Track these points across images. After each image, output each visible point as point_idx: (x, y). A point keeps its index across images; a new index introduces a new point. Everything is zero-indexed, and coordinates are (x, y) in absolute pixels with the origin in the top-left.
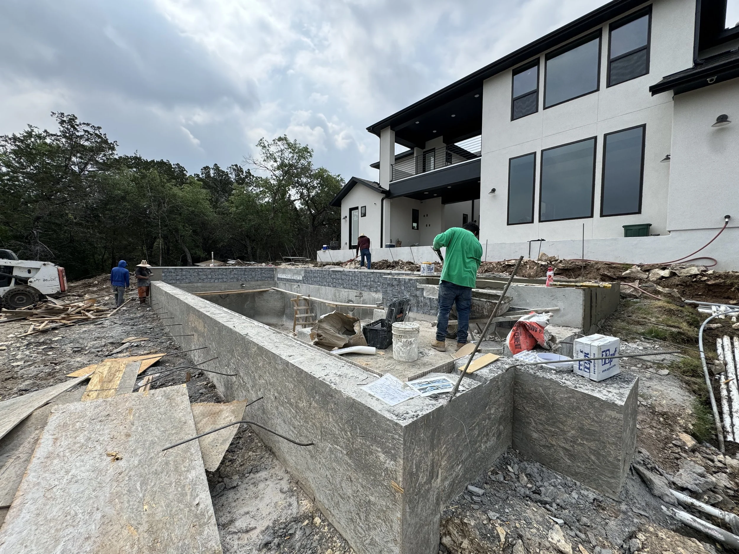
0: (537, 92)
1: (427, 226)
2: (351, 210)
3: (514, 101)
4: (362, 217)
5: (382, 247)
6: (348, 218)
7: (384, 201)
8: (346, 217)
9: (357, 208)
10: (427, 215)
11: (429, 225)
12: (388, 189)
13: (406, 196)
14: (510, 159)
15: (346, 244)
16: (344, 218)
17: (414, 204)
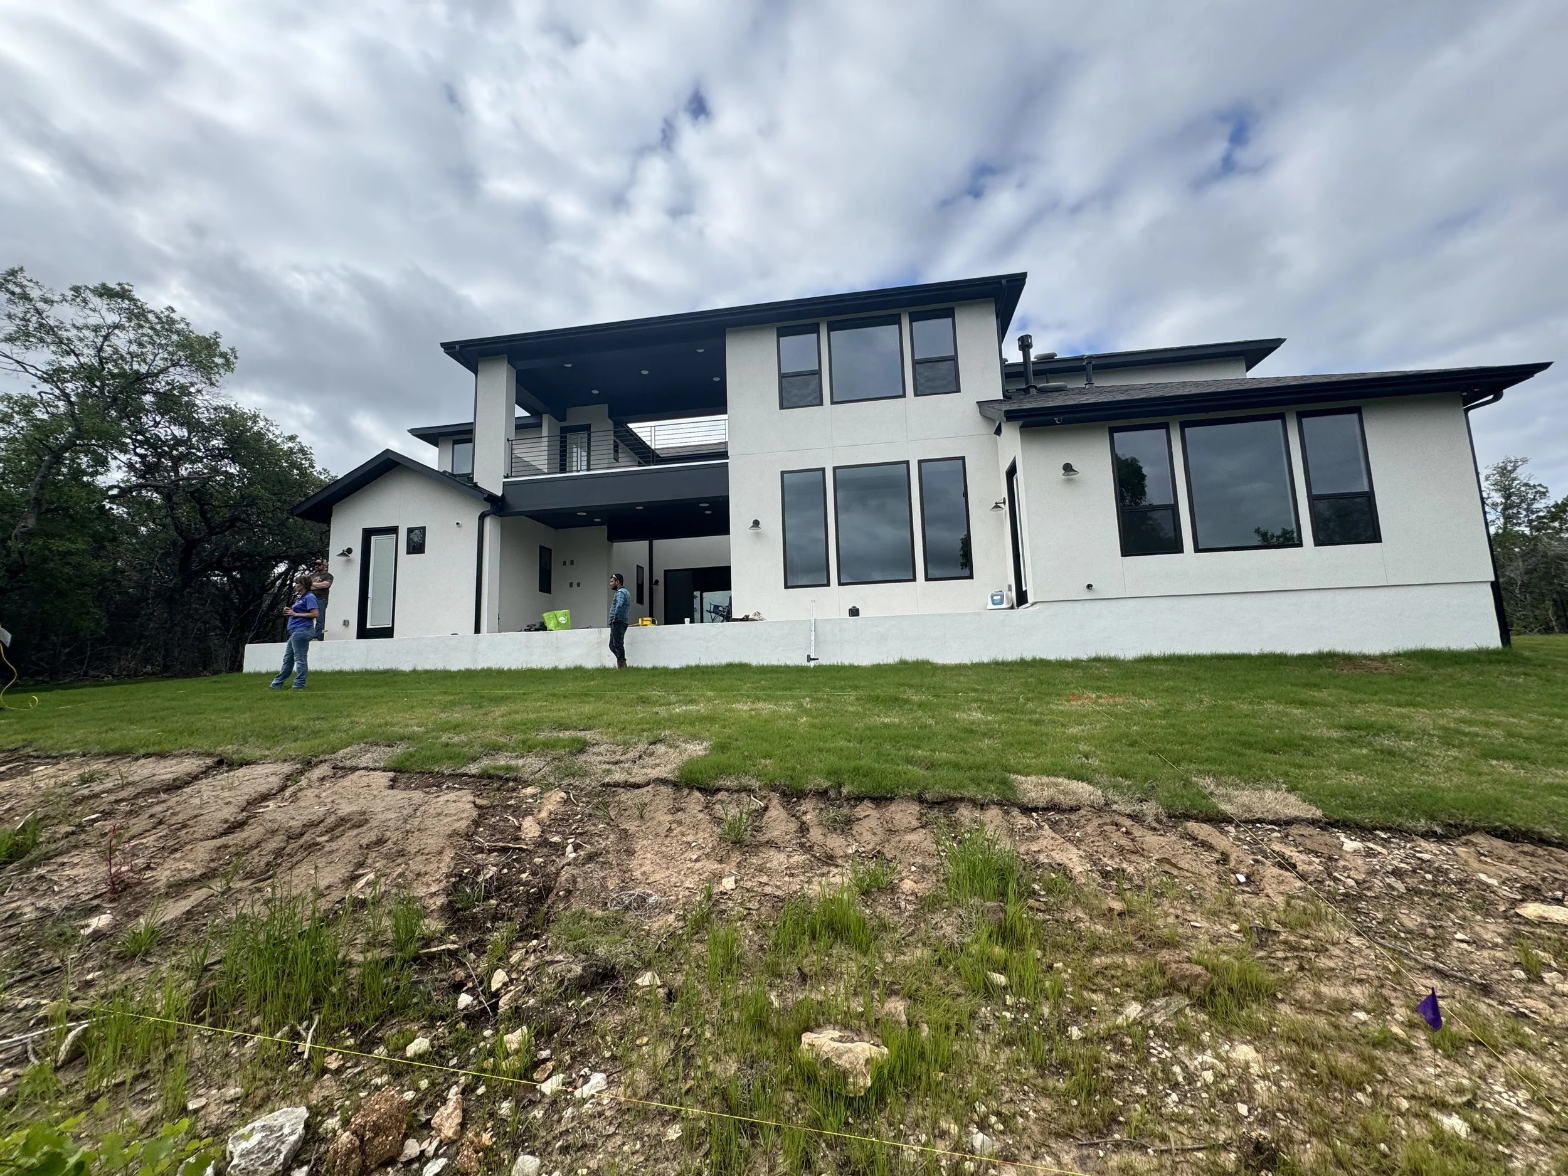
0: (818, 373)
1: (571, 585)
2: (368, 534)
3: (782, 377)
4: (408, 553)
5: (477, 630)
6: (357, 555)
7: (488, 522)
8: (349, 551)
9: (394, 530)
10: (572, 563)
11: (579, 585)
12: (499, 494)
13: (530, 517)
14: (783, 473)
15: (346, 623)
16: (343, 554)
17: (544, 535)
